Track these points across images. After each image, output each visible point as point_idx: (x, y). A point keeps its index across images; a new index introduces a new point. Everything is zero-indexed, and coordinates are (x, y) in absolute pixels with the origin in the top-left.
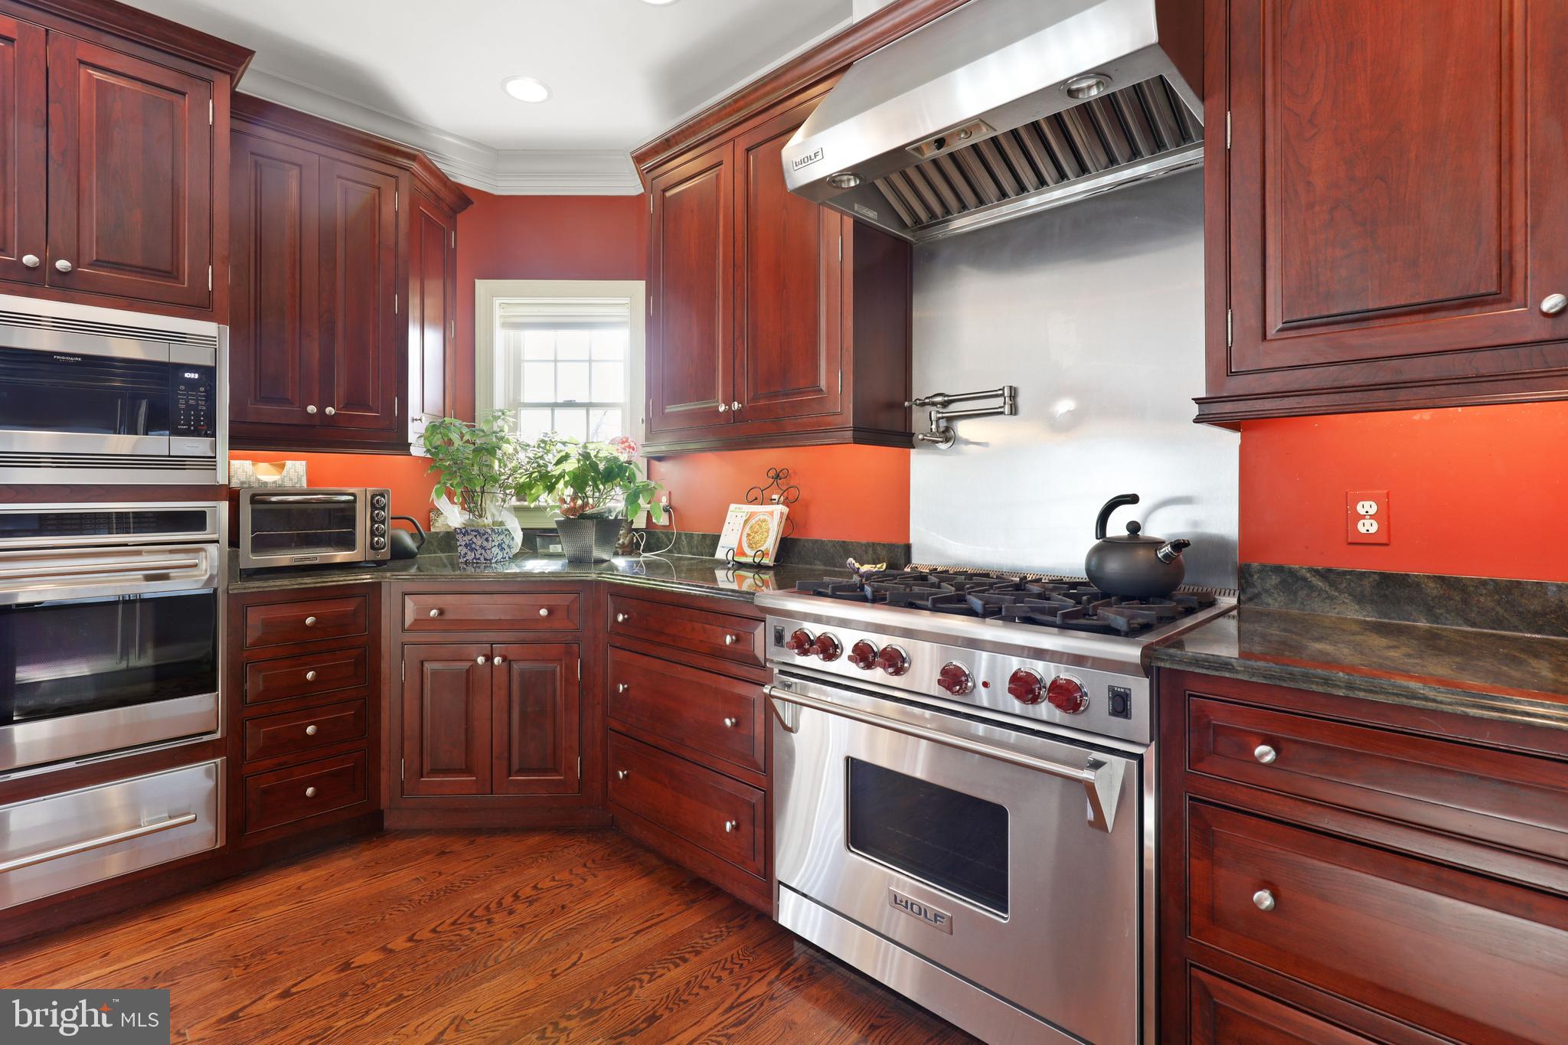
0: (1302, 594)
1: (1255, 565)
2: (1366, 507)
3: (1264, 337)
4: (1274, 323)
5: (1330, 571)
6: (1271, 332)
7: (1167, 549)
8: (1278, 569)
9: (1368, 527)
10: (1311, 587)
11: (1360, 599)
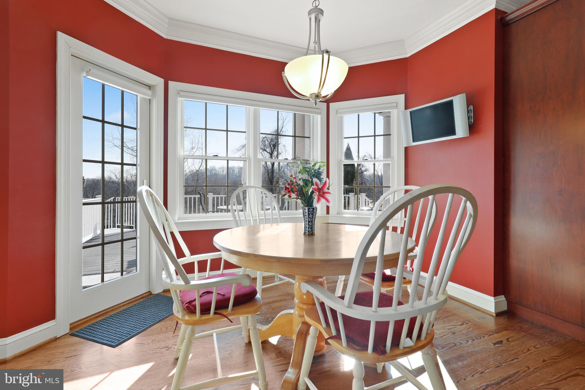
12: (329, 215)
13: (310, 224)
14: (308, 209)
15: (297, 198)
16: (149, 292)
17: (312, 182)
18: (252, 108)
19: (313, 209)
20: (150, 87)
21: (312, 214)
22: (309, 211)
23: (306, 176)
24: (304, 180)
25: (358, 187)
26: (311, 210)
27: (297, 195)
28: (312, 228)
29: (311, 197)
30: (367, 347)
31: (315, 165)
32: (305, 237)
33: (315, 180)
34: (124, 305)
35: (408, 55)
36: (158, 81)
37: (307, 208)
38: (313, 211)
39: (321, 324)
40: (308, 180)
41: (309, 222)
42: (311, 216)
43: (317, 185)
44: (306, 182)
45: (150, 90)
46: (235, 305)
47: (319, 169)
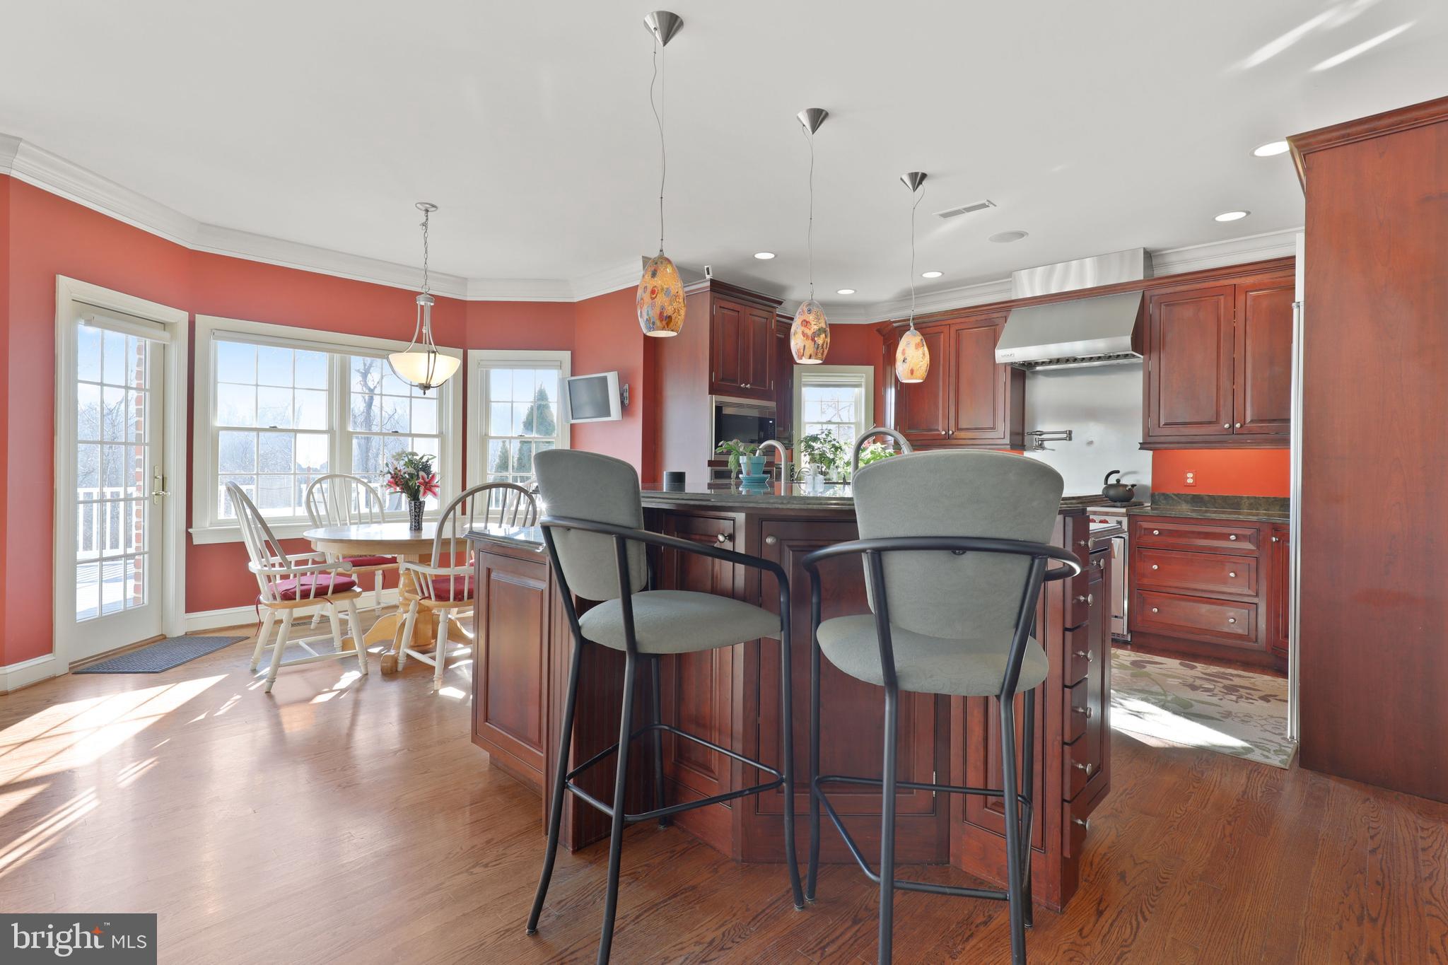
0: (1171, 502)
1: (1156, 493)
2: (1190, 475)
3: (1159, 426)
4: (1162, 423)
5: (1179, 494)
6: (1161, 425)
7: (1130, 487)
8: (1163, 494)
9: (1190, 481)
10: (1173, 499)
11: (1187, 502)
12: (466, 516)
13: (417, 518)
14: (415, 503)
15: (402, 492)
16: (162, 635)
17: (418, 475)
18: (337, 357)
19: (420, 503)
20: (164, 325)
21: (420, 508)
22: (415, 505)
23: (411, 470)
24: (409, 474)
25: (510, 474)
26: (418, 504)
27: (402, 489)
28: (418, 523)
29: (417, 491)
30: (449, 598)
31: (422, 458)
32: (411, 533)
33: (421, 473)
34: (129, 650)
35: (576, 300)
36: (179, 317)
37: (413, 502)
38: (420, 505)
39: (418, 594)
40: (413, 474)
41: (415, 516)
42: (417, 510)
43: (423, 478)
44: (411, 475)
45: (164, 330)
46: (334, 592)
47: (427, 461)
